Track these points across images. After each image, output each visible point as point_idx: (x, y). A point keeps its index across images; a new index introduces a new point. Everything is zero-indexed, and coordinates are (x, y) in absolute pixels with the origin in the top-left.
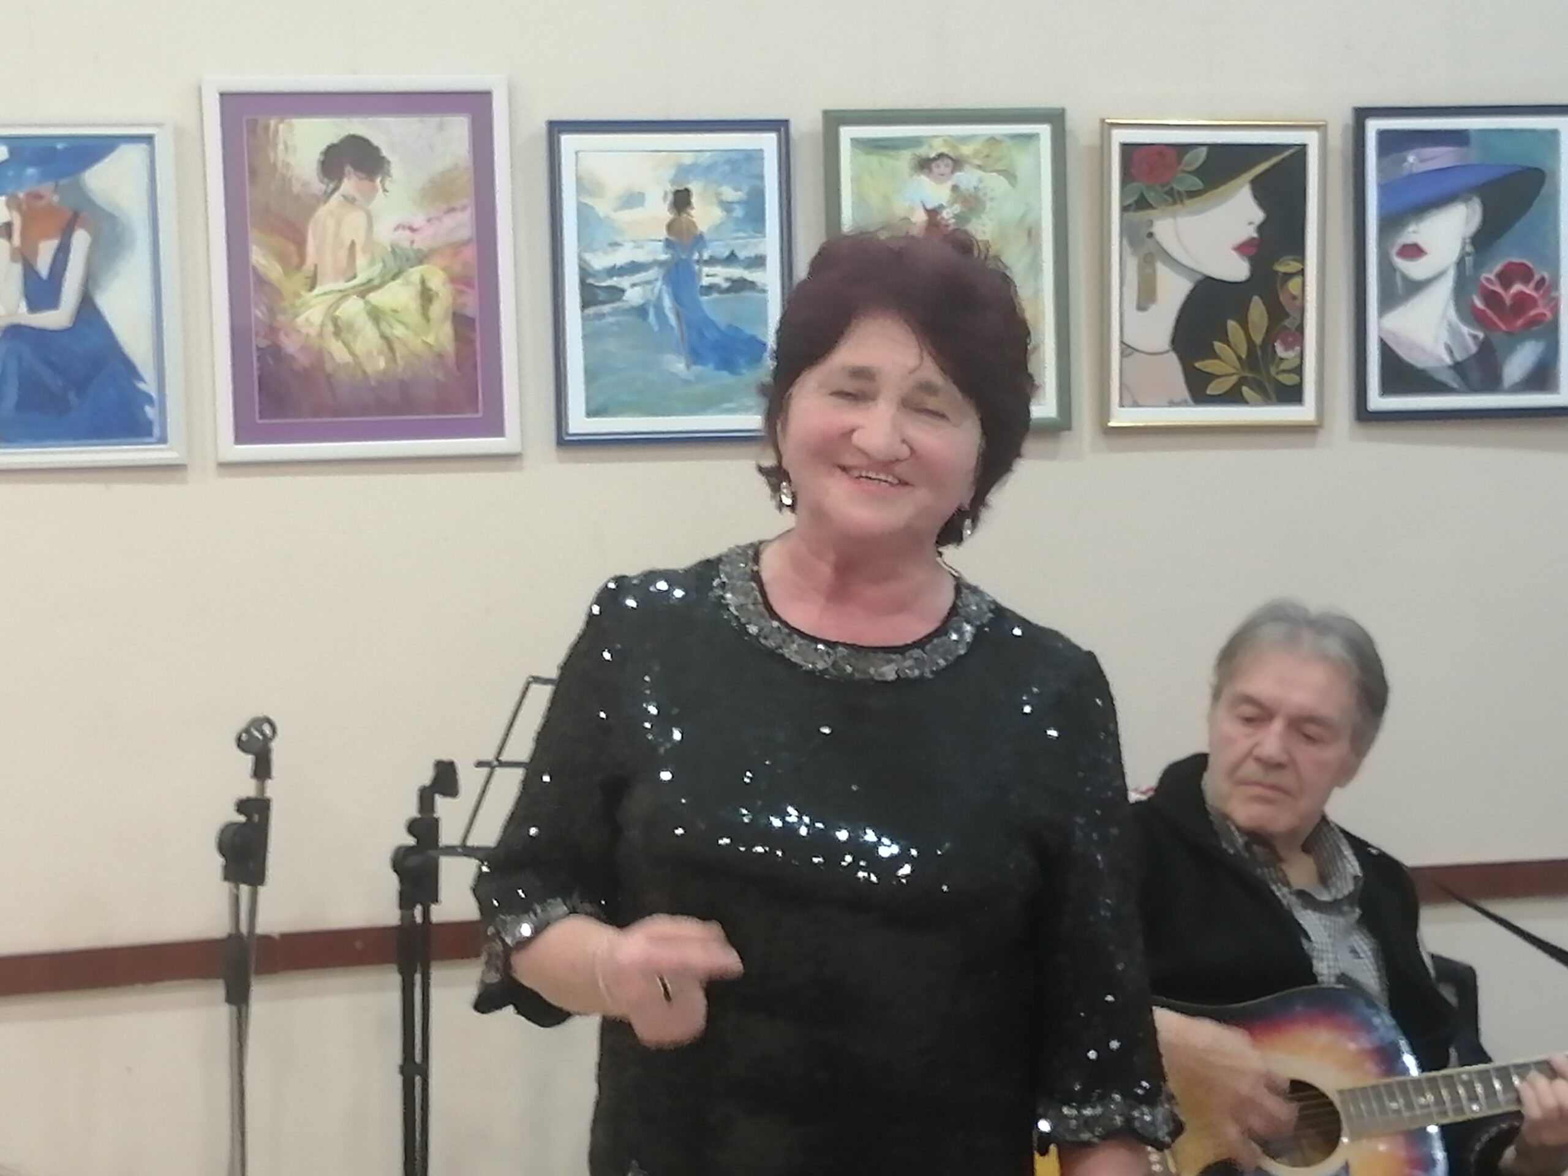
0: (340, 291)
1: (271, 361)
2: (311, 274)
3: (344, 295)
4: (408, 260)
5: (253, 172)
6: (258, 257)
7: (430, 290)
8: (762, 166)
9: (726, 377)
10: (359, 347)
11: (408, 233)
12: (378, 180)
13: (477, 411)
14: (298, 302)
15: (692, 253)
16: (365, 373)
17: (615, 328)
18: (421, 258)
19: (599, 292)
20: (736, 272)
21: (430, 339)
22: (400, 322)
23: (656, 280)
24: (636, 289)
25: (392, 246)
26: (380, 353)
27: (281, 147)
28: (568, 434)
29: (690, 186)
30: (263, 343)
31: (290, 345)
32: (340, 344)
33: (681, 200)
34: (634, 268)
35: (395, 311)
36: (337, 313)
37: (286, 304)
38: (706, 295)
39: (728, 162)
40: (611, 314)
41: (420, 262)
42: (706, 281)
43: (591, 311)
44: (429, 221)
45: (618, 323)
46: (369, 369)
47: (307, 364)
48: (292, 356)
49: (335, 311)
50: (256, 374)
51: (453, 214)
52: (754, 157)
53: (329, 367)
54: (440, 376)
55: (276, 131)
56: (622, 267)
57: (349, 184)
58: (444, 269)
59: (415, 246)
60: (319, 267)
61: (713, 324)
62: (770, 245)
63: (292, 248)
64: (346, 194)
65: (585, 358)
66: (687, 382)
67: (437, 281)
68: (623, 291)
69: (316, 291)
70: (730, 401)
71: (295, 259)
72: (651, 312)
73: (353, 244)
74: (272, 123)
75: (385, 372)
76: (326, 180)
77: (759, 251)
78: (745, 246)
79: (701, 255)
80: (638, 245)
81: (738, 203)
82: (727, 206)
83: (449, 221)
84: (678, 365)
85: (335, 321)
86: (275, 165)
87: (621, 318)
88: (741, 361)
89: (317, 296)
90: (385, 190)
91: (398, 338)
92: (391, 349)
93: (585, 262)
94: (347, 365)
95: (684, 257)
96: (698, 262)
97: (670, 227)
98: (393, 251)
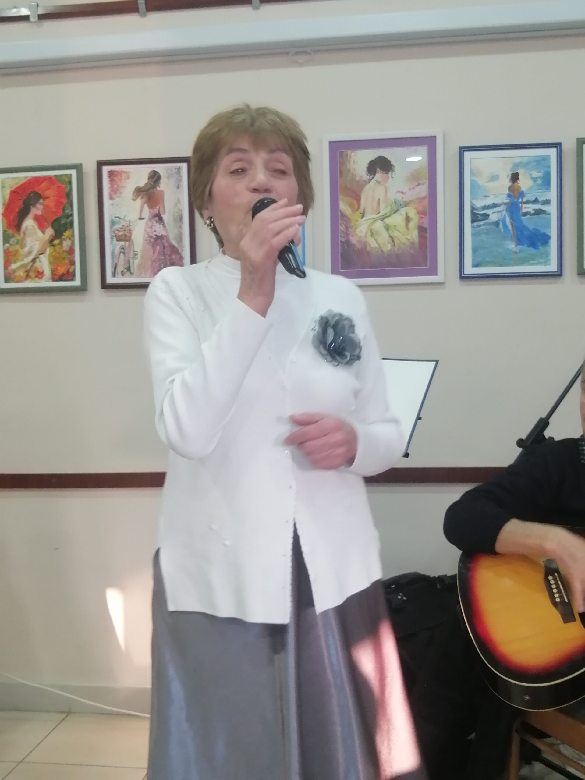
0: (374, 218)
1: (346, 247)
2: (362, 212)
3: (375, 220)
4: (401, 205)
5: (341, 172)
6: (343, 206)
7: (409, 217)
8: (550, 162)
9: (532, 251)
10: (380, 241)
11: (401, 194)
12: (390, 173)
13: (427, 266)
14: (357, 223)
15: (518, 199)
16: (382, 251)
17: (485, 231)
18: (406, 204)
19: (478, 216)
20: (538, 207)
21: (409, 237)
22: (397, 230)
23: (503, 210)
24: (495, 215)
25: (394, 200)
26: (389, 243)
27: (352, 162)
28: (464, 274)
29: (519, 171)
30: (343, 240)
31: (354, 240)
32: (373, 239)
33: (515, 177)
34: (494, 206)
35: (395, 226)
36: (371, 228)
37: (352, 224)
38: (524, 216)
39: (534, 161)
40: (484, 225)
41: (406, 206)
42: (524, 211)
43: (475, 224)
44: (409, 189)
45: (486, 229)
46: (384, 250)
47: (360, 248)
48: (354, 245)
49: (371, 226)
50: (340, 251)
51: (419, 186)
52: (546, 159)
53: (368, 249)
54: (412, 252)
55: (350, 156)
56: (488, 206)
57: (379, 176)
58: (415, 208)
59: (404, 200)
60: (365, 210)
61: (527, 228)
62: (553, 195)
63: (355, 202)
64: (377, 180)
65: (473, 243)
66: (515, 253)
67: (412, 213)
68: (489, 215)
69: (365, 218)
70: (534, 260)
71: (356, 207)
72: (501, 223)
73: (379, 199)
74: (349, 152)
75: (390, 250)
76: (369, 175)
77: (548, 198)
78: (542, 196)
79: (522, 200)
80: (496, 196)
81: (539, 178)
82: (534, 180)
83: (418, 189)
84: (511, 246)
85: (371, 230)
86: (349, 170)
87: (488, 227)
88: (539, 244)
89: (365, 220)
90: (392, 177)
91: (395, 236)
92: (393, 241)
93: (473, 203)
94: (376, 247)
95: (515, 201)
96: (521, 203)
97: (510, 189)
98: (395, 202)
